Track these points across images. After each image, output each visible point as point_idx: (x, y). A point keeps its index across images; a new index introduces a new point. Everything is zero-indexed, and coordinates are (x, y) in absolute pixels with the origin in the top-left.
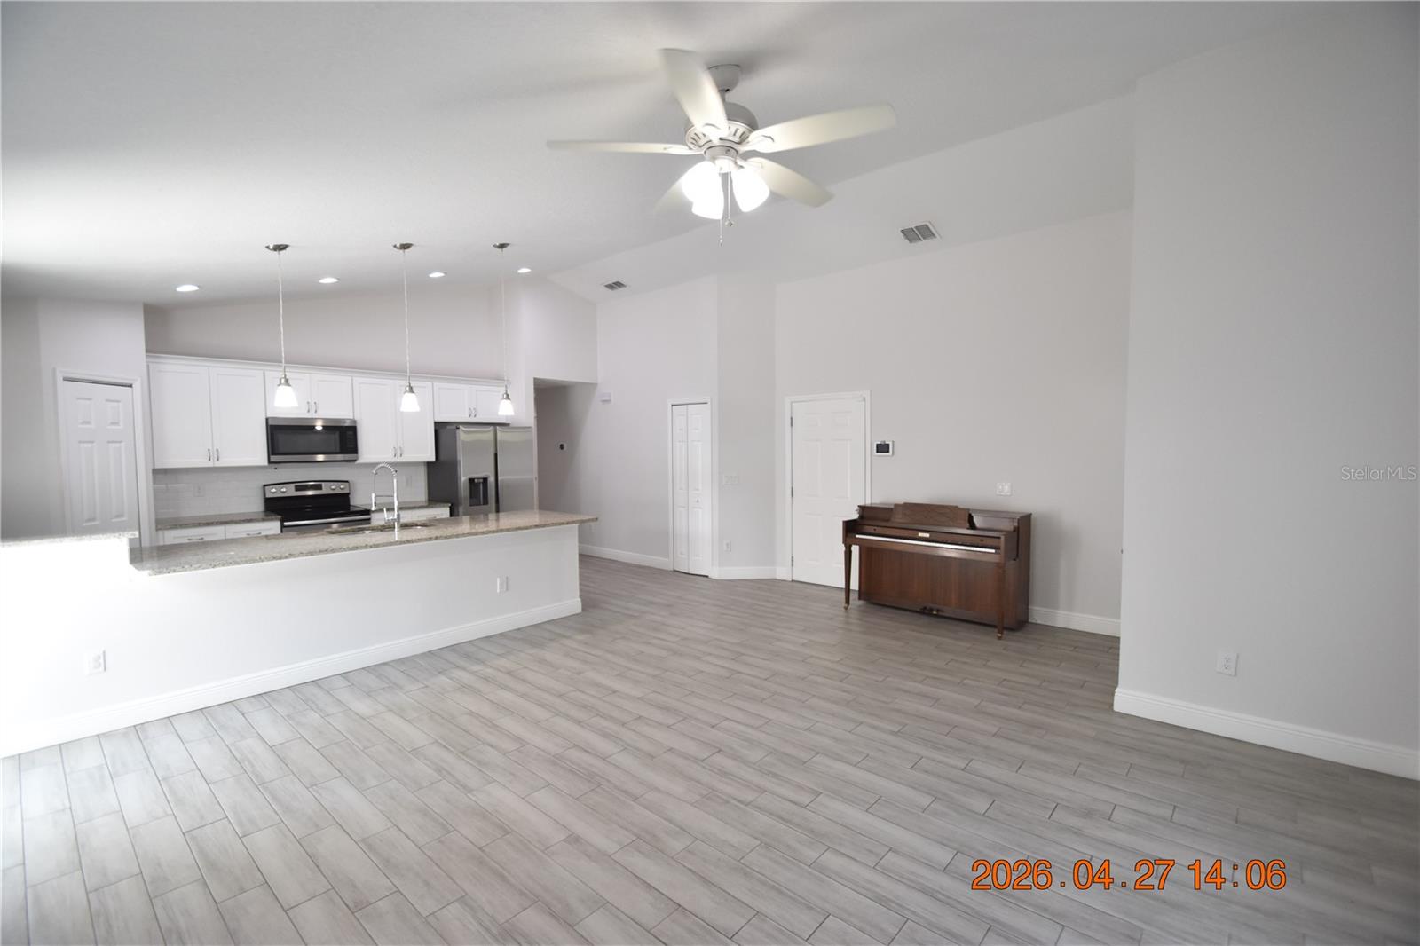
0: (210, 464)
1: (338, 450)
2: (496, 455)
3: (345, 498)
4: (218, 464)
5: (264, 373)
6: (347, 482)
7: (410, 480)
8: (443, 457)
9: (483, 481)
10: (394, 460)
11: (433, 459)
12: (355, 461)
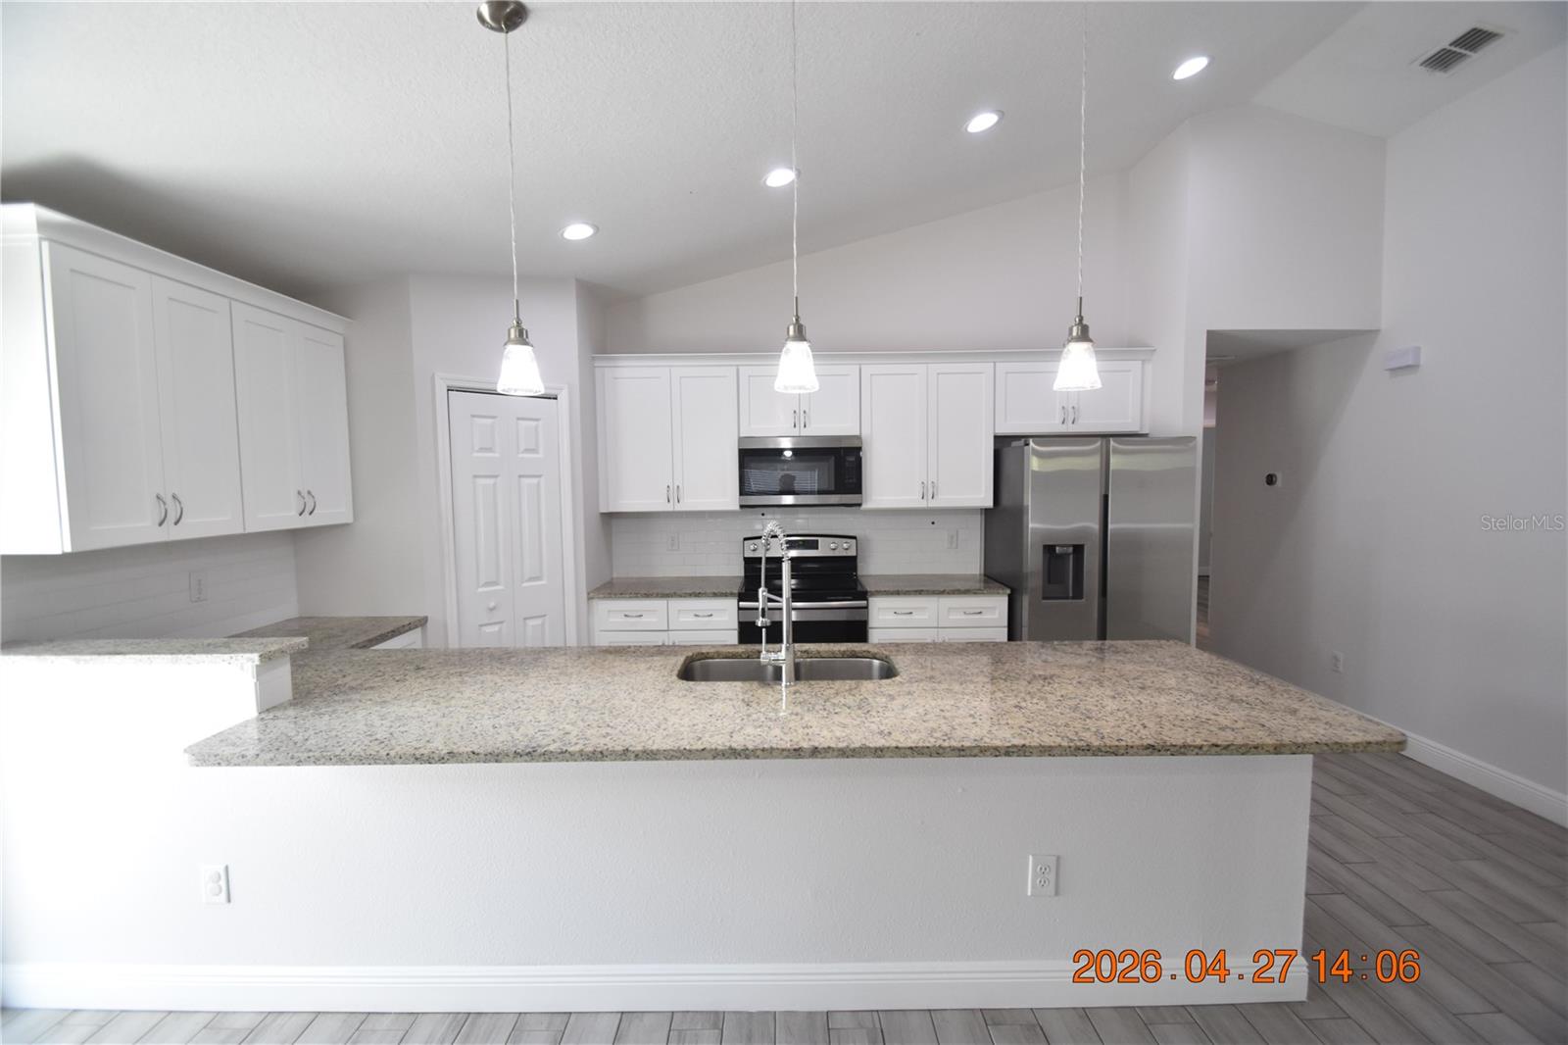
0: (669, 508)
1: (833, 488)
2: (1106, 498)
3: (849, 564)
4: (679, 508)
5: (738, 371)
6: (854, 538)
7: (955, 538)
8: (1006, 500)
9: (1074, 550)
10: (923, 504)
11: (990, 504)
12: (860, 505)
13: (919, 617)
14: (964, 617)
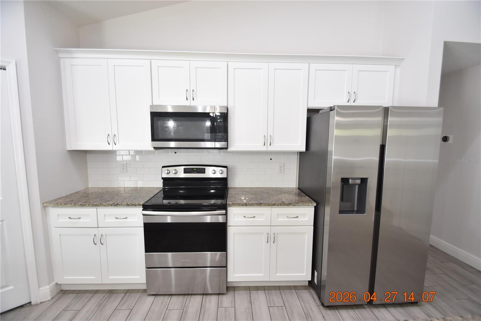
0: (109, 148)
1: (209, 138)
4: (116, 148)
5: (150, 63)
6: (225, 167)
7: (283, 168)
8: (314, 147)
9: (361, 182)
10: (264, 149)
11: (304, 149)
12: (227, 148)
13: (259, 220)
14: (287, 219)
